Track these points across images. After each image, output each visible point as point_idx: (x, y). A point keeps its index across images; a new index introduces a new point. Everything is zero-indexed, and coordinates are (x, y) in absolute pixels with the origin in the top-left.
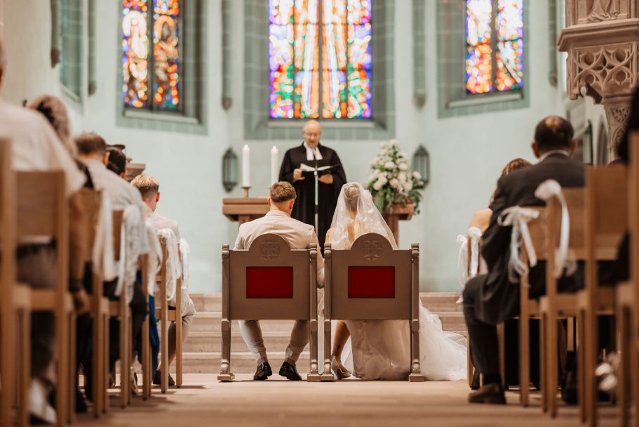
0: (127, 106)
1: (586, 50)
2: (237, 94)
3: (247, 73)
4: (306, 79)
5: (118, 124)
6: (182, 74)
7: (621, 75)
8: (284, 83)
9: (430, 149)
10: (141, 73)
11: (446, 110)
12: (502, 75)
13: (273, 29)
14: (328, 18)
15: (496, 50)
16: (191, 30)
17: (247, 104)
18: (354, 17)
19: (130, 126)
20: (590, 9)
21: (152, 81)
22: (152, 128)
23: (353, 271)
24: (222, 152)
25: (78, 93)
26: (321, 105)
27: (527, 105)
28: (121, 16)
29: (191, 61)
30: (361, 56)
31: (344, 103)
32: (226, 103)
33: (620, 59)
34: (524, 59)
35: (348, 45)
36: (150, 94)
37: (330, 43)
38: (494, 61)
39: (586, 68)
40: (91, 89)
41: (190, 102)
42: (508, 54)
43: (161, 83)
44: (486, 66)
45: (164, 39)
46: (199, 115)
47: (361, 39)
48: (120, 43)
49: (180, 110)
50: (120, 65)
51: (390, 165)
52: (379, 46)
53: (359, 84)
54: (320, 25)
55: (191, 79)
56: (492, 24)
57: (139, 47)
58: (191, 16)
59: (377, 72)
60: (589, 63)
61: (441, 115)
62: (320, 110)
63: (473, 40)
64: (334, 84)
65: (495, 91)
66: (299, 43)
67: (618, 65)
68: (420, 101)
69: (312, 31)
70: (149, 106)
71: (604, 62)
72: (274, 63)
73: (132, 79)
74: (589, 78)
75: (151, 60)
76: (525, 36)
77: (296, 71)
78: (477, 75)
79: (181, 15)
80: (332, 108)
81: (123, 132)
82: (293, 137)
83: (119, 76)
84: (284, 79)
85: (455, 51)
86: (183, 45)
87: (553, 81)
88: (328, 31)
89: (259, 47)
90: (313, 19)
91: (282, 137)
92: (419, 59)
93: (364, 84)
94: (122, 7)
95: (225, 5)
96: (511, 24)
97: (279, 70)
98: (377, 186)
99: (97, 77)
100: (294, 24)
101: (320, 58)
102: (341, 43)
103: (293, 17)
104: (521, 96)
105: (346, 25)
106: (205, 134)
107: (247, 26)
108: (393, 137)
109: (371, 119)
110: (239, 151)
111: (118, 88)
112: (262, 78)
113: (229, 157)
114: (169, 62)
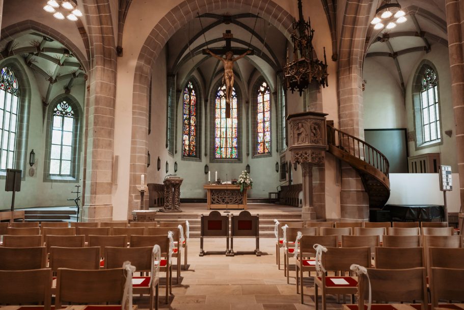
0: (184, 156)
1: (297, 151)
2: (208, 153)
3: (210, 148)
4: (223, 150)
5: (182, 160)
6: (196, 148)
7: (306, 158)
8: (218, 151)
9: (250, 165)
10: (187, 148)
11: (253, 157)
12: (266, 149)
13: (216, 139)
14: (228, 136)
15: (264, 144)
16: (198, 139)
17: (210, 155)
18: (234, 136)
19: (184, 160)
20: (298, 141)
21: (190, 149)
22: (189, 160)
23: (239, 222)
24: (205, 165)
25: (173, 153)
26: (226, 155)
27: (271, 156)
28: (183, 136)
29: (198, 146)
30: (235, 144)
31: (232, 155)
32: (206, 155)
33: (306, 154)
34: (271, 146)
35: (232, 142)
36: (189, 153)
37: (228, 142)
38: (264, 146)
39: (297, 156)
40: (176, 152)
41: (198, 155)
42: (267, 145)
43: (191, 150)
44: (262, 147)
45: (192, 141)
46: (200, 157)
47: (235, 141)
48: (182, 142)
49: (196, 156)
50: (182, 147)
51: (245, 177)
52: (239, 142)
53: (235, 151)
54: (226, 138)
55: (198, 150)
56: (263, 138)
57: (187, 143)
58: (198, 136)
59: (239, 148)
60: (298, 155)
61: (252, 158)
62: (226, 156)
63: (259, 141)
64: (229, 150)
65: (264, 153)
66: (222, 142)
67: (306, 156)
68: (248, 155)
69: (224, 139)
70: (189, 155)
71: (302, 154)
72: (216, 146)
73: (185, 149)
74: (298, 159)
75: (189, 146)
76: (271, 141)
77: (221, 148)
78: (260, 149)
79: (196, 136)
80: (229, 156)
81: (183, 161)
82: (220, 162)
83: (182, 149)
84: (218, 149)
85: (255, 144)
86: (196, 142)
87: (277, 151)
88: (228, 139)
89: (213, 142)
90: (225, 137)
91: (218, 162)
92: (248, 146)
93: (236, 151)
94: (183, 134)
95: (206, 134)
96: (268, 138)
97: (217, 148)
98: (242, 182)
99: (177, 150)
100: (221, 138)
101: (226, 145)
102: (231, 142)
103: (220, 136)
104: (270, 154)
105: (232, 138)
106: (201, 161)
107: (210, 138)
108: (242, 163)
109: (237, 158)
110: (208, 165)
111: (182, 152)
112: (214, 149)
113: (206, 167)
114: (193, 146)
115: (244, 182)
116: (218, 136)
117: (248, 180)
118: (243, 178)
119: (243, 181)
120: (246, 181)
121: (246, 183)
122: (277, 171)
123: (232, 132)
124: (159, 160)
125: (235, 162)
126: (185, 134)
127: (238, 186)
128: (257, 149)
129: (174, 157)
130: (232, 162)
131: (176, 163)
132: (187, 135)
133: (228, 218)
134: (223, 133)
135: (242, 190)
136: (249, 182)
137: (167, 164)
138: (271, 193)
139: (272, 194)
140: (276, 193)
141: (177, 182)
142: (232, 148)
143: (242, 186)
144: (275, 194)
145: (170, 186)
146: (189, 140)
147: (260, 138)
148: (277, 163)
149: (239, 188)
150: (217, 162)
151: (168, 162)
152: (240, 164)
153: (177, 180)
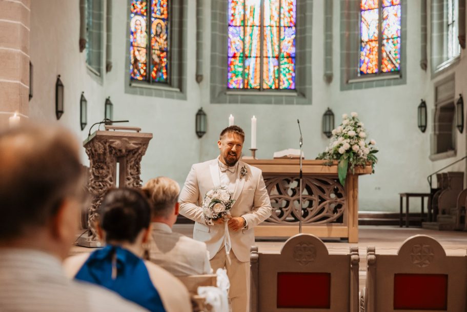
0: (133, 79)
2: (206, 72)
3: (213, 58)
4: (252, 63)
5: (127, 92)
6: (170, 58)
8: (237, 65)
10: (142, 57)
11: (346, 85)
12: (386, 62)
13: (231, 30)
14: (267, 22)
15: (381, 45)
16: (176, 29)
17: (213, 79)
18: (285, 22)
19: (134, 93)
21: (150, 63)
22: (150, 95)
23: (399, 278)
24: (196, 110)
25: (99, 70)
26: (262, 80)
27: (405, 83)
28: (129, 18)
29: (175, 49)
30: (289, 48)
31: (278, 79)
32: (199, 78)
34: (402, 51)
35: (280, 40)
36: (148, 72)
37: (268, 39)
38: (380, 52)
40: (108, 68)
41: (175, 77)
42: (389, 47)
43: (155, 64)
44: (374, 56)
45: (158, 35)
46: (181, 86)
47: (289, 36)
48: (128, 37)
49: (168, 83)
50: (128, 52)
51: (352, 133)
52: (301, 41)
53: (287, 67)
54: (262, 26)
55: (175, 62)
56: (380, 27)
57: (141, 39)
58: (176, 19)
59: (300, 59)
61: (343, 88)
62: (261, 84)
63: (365, 38)
64: (271, 65)
65: (380, 72)
66: (247, 39)
68: (329, 79)
69: (256, 31)
70: (148, 79)
72: (231, 52)
73: (136, 61)
75: (149, 48)
76: (403, 36)
77: (245, 57)
78: (368, 61)
79: (169, 19)
80: (269, 83)
81: (130, 97)
82: (243, 102)
83: (128, 59)
84: (237, 62)
85: (353, 45)
86: (170, 39)
87: (424, 66)
88: (267, 31)
89: (221, 41)
90: (257, 23)
91: (236, 102)
92: (328, 50)
93: (291, 66)
94: (130, 12)
95: (198, 13)
96: (392, 28)
97: (234, 56)
98: (342, 150)
99: (113, 60)
100: (244, 26)
101: (261, 50)
102: (276, 39)
103: (244, 21)
104: (399, 74)
105: (279, 27)
106: (185, 98)
107: (213, 26)
108: (310, 103)
109: (295, 90)
110: (205, 110)
111: (127, 67)
112: (223, 62)
113: (200, 114)
114: (162, 51)
115: (349, 151)
116: (238, 22)
117: (362, 143)
118: (346, 137)
119: (346, 146)
120: (355, 148)
121: (356, 155)
122: (423, 128)
123: (280, 7)
124: (59, 85)
125: (289, 102)
126: (136, 14)
127: (331, 165)
128: (358, 61)
129: (102, 84)
130: (279, 102)
131: (108, 102)
132: (142, 15)
133: (356, 263)
134: (252, 11)
135: (342, 176)
136: (367, 151)
137: (83, 100)
138: (408, 195)
139: (411, 199)
140: (422, 196)
141: (132, 145)
142: (278, 58)
143: (343, 164)
144: (419, 199)
145: (108, 160)
146: (149, 32)
147: (368, 25)
148: (423, 105)
149: (333, 170)
150: (234, 101)
151: (86, 96)
152: (306, 107)
153: (131, 138)
